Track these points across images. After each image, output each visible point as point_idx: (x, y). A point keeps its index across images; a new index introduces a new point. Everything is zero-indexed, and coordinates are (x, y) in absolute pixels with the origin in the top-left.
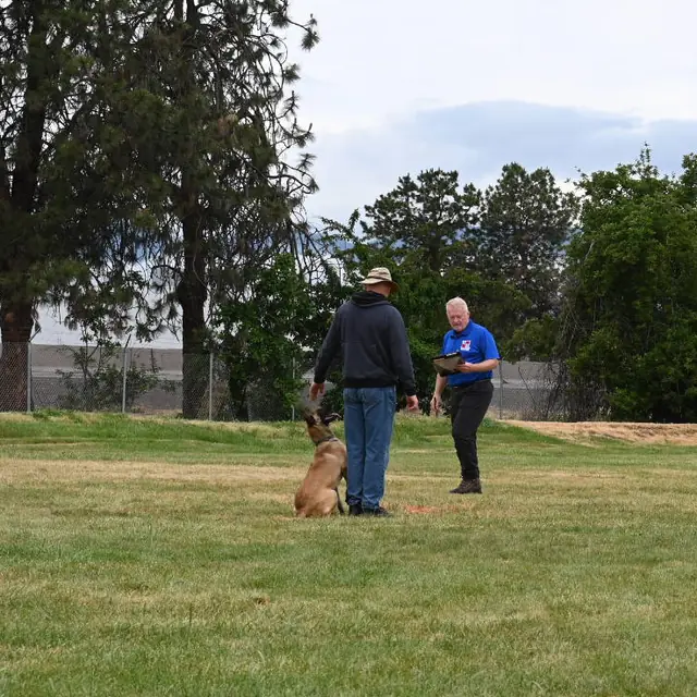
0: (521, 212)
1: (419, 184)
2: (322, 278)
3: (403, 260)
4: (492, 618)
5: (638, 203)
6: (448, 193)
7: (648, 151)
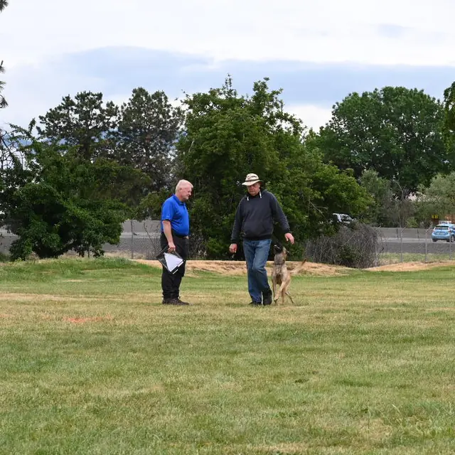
0: (146, 120)
1: (76, 102)
2: (10, 165)
3: (65, 152)
4: (126, 392)
5: (223, 114)
6: (96, 107)
7: (230, 80)
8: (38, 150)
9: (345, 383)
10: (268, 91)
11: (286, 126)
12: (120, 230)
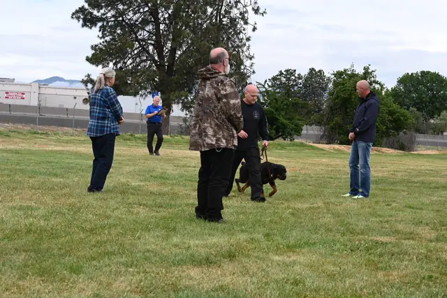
0: (314, 82)
1: (284, 73)
5: (350, 80)
6: (293, 76)
7: (353, 65)
8: (267, 93)
9: (410, 207)
10: (370, 71)
11: (377, 86)
12: (302, 130)
